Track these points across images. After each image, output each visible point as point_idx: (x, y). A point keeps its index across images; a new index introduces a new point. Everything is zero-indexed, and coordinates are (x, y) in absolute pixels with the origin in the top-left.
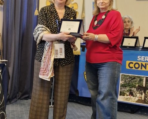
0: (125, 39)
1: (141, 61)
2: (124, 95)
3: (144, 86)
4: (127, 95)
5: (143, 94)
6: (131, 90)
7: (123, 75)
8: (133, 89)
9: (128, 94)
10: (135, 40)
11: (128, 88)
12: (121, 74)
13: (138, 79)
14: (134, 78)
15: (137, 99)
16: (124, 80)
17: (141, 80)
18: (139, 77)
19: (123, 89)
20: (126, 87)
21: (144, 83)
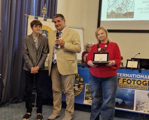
2: (88, 100)
4: (90, 100)
7: (87, 85)
9: (91, 98)
16: (88, 88)
19: (87, 95)
20: (89, 93)
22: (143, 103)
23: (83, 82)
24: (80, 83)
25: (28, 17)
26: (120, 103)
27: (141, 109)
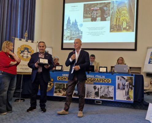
0: (57, 67)
1: (64, 76)
2: (56, 93)
3: (65, 88)
5: (65, 92)
6: (59, 90)
8: (61, 89)
9: (58, 92)
10: (61, 67)
11: (58, 89)
12: (55, 83)
13: (63, 85)
14: (61, 85)
15: (62, 94)
16: (56, 85)
17: (64, 85)
18: (63, 84)
19: (56, 90)
20: (57, 89)
21: (66, 86)
22: (91, 93)
23: (53, 81)
24: (51, 82)
25: (14, 39)
26: (77, 94)
27: (90, 97)
